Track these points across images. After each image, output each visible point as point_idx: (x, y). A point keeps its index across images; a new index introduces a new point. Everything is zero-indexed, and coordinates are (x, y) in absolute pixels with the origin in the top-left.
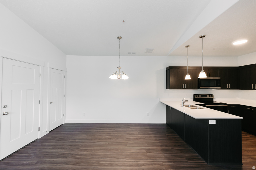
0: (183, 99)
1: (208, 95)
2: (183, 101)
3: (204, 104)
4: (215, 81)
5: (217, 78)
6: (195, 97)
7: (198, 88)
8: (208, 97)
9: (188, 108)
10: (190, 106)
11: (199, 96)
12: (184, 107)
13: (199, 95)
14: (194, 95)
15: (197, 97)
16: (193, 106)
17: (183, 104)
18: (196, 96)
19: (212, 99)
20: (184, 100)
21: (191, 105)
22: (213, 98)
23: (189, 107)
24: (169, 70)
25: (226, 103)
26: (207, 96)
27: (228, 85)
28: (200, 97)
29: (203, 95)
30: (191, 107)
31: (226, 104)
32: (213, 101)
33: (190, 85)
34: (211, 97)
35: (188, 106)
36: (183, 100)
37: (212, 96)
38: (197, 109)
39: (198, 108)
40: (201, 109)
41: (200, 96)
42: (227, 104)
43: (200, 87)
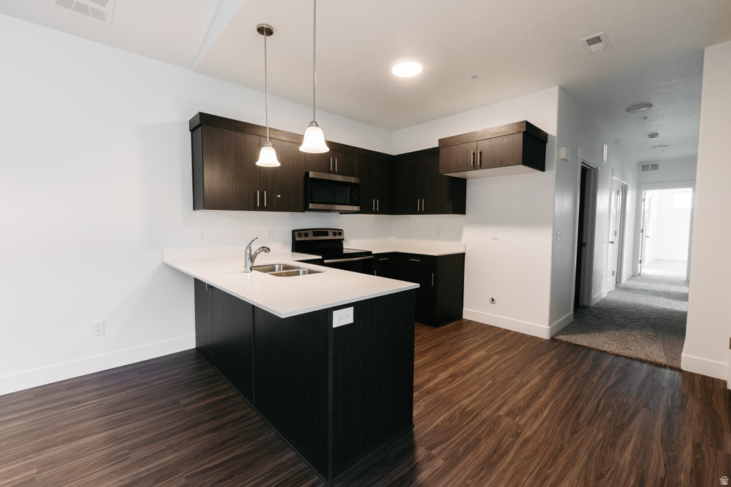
0: (251, 244)
1: (330, 232)
2: (248, 251)
3: (320, 257)
4: (349, 189)
5: (353, 180)
6: (298, 239)
7: (305, 208)
8: (331, 237)
9: (267, 276)
10: (277, 267)
11: (306, 235)
12: (254, 272)
13: (307, 231)
14: (294, 232)
15: (303, 239)
16: (286, 267)
17: (249, 264)
18: (300, 235)
19: (340, 242)
20: (255, 248)
21: (280, 265)
22: (343, 239)
23: (274, 270)
24: (200, 129)
25: (370, 250)
26: (328, 235)
27: (376, 203)
28: (311, 238)
29: (318, 232)
30: (282, 271)
31: (369, 253)
32: (342, 248)
33: (279, 196)
34: (337, 237)
35: (270, 269)
36: (249, 247)
37: (340, 232)
38: (298, 273)
39: (301, 270)
40: (311, 272)
41: (311, 233)
42: (373, 253)
43: (311, 206)
